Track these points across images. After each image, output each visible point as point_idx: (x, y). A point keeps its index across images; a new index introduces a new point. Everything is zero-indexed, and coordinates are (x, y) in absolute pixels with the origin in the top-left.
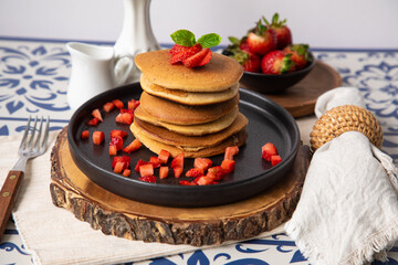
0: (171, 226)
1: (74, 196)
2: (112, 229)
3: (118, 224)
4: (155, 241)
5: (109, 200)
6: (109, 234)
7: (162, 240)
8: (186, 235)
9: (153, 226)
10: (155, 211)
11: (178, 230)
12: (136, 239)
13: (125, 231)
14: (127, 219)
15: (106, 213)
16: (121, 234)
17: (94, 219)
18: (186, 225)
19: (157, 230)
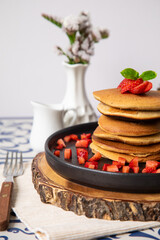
0: (142, 205)
1: (59, 190)
2: (93, 213)
3: (98, 207)
4: (128, 220)
5: (88, 191)
6: (91, 217)
7: (135, 218)
8: (154, 212)
9: (128, 207)
10: (126, 196)
11: (148, 209)
12: (113, 219)
13: (105, 213)
14: (107, 203)
15: (88, 200)
16: (101, 216)
17: (78, 206)
18: (153, 205)
19: (131, 210)
